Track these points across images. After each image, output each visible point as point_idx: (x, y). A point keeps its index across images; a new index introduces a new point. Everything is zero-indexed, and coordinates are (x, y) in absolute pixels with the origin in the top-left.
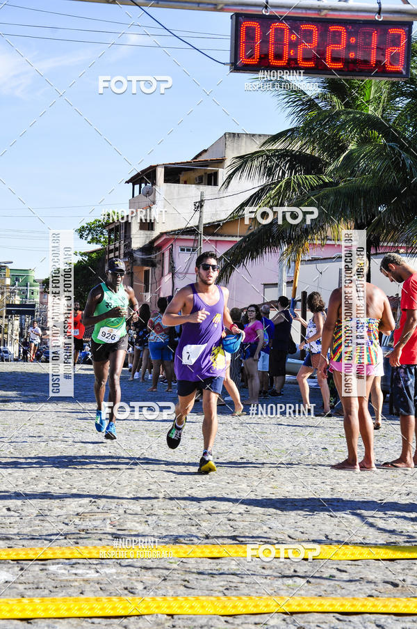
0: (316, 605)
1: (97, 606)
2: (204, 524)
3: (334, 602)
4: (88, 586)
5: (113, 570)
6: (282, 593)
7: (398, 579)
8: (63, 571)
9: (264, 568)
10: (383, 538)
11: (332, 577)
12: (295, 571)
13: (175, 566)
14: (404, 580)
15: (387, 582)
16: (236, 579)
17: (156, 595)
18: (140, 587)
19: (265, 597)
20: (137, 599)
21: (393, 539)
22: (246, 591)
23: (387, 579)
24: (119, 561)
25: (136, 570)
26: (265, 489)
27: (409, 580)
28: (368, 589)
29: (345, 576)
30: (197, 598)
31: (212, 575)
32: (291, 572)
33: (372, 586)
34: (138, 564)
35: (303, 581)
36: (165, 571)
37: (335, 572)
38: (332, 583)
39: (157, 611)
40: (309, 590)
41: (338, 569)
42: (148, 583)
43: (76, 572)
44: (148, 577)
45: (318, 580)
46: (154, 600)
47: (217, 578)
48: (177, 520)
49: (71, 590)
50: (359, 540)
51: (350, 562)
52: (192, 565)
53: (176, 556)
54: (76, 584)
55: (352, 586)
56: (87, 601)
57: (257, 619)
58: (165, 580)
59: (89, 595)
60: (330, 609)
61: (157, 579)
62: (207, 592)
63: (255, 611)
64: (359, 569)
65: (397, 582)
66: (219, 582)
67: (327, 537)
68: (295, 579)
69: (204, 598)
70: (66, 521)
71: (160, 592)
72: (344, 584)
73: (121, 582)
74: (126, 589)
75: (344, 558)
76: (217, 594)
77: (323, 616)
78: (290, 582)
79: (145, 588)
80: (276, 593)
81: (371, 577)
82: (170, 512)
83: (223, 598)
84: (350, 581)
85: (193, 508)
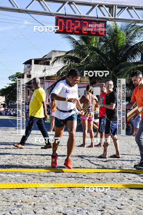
0: (77, 185)
1: (15, 185)
2: (45, 162)
3: (82, 184)
4: (12, 180)
5: (19, 175)
6: (68, 182)
7: (100, 178)
8: (5, 175)
9: (62, 175)
10: (96, 167)
11: (82, 178)
12: (71, 176)
13: (37, 174)
14: (102, 178)
15: (97, 179)
16: (55, 178)
17: (32, 182)
18: (27, 180)
19: (63, 183)
20: (26, 183)
21: (99, 167)
22: (57, 181)
23: (97, 178)
24: (21, 173)
25: (26, 175)
26: (63, 152)
27: (103, 178)
28: (92, 181)
29: (85, 177)
30: (43, 183)
31: (48, 177)
32: (70, 176)
33: (93, 180)
34: (27, 174)
35: (73, 179)
36: (34, 176)
37: (83, 176)
38: (82, 179)
39: (32, 187)
40: (75, 181)
41: (83, 175)
42: (29, 179)
43: (9, 176)
44: (29, 177)
45: (78, 178)
46: (31, 184)
47: (49, 178)
48: (37, 161)
49: (7, 181)
50: (90, 167)
51: (87, 173)
52: (42, 174)
53: (37, 171)
54: (9, 179)
55: (87, 180)
56: (12, 184)
57: (61, 189)
58: (34, 178)
59: (12, 182)
60: (81, 186)
61: (32, 178)
62: (46, 182)
63: (60, 187)
64: (89, 175)
65: (100, 179)
66: (50, 179)
67: (80, 166)
68: (71, 178)
69: (45, 183)
70: (5, 161)
71: (33, 181)
72: (85, 180)
73: (22, 179)
74: (23, 180)
75: (85, 172)
76: (49, 182)
77: (79, 188)
78: (70, 179)
79: (28, 180)
80: (66, 182)
81: (93, 177)
82: (35, 159)
83: (51, 183)
84: (87, 179)
85: (42, 158)
